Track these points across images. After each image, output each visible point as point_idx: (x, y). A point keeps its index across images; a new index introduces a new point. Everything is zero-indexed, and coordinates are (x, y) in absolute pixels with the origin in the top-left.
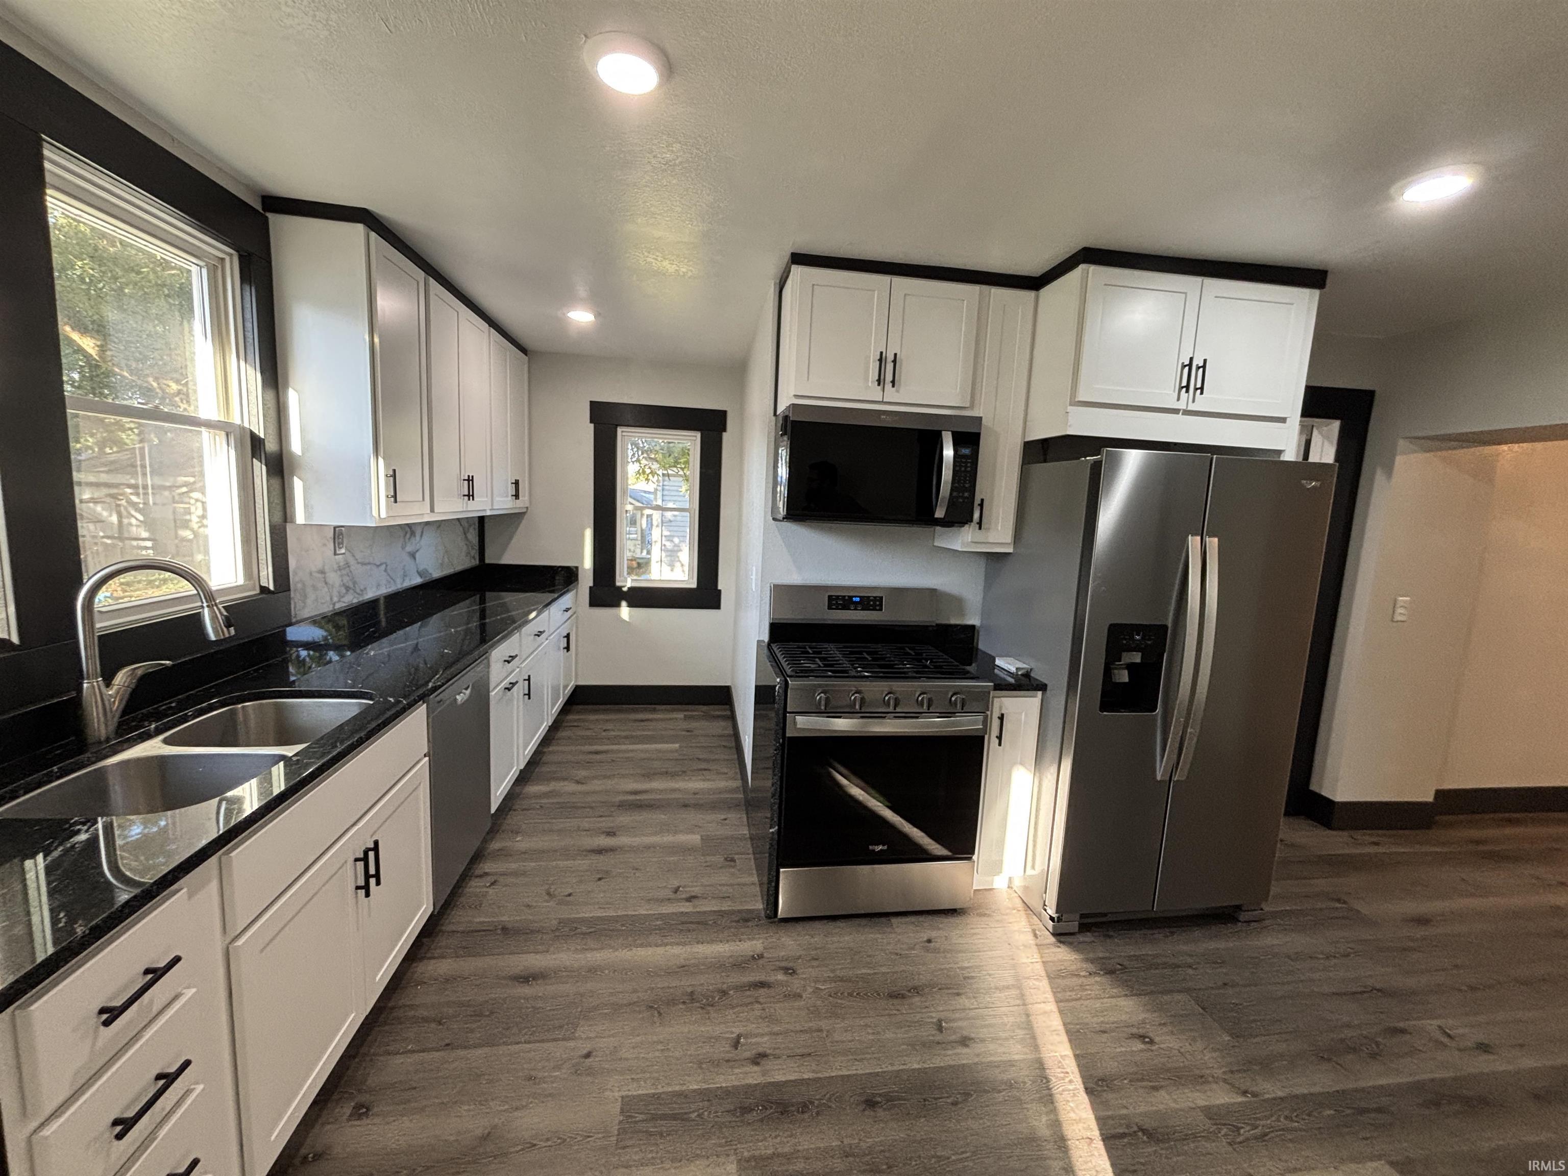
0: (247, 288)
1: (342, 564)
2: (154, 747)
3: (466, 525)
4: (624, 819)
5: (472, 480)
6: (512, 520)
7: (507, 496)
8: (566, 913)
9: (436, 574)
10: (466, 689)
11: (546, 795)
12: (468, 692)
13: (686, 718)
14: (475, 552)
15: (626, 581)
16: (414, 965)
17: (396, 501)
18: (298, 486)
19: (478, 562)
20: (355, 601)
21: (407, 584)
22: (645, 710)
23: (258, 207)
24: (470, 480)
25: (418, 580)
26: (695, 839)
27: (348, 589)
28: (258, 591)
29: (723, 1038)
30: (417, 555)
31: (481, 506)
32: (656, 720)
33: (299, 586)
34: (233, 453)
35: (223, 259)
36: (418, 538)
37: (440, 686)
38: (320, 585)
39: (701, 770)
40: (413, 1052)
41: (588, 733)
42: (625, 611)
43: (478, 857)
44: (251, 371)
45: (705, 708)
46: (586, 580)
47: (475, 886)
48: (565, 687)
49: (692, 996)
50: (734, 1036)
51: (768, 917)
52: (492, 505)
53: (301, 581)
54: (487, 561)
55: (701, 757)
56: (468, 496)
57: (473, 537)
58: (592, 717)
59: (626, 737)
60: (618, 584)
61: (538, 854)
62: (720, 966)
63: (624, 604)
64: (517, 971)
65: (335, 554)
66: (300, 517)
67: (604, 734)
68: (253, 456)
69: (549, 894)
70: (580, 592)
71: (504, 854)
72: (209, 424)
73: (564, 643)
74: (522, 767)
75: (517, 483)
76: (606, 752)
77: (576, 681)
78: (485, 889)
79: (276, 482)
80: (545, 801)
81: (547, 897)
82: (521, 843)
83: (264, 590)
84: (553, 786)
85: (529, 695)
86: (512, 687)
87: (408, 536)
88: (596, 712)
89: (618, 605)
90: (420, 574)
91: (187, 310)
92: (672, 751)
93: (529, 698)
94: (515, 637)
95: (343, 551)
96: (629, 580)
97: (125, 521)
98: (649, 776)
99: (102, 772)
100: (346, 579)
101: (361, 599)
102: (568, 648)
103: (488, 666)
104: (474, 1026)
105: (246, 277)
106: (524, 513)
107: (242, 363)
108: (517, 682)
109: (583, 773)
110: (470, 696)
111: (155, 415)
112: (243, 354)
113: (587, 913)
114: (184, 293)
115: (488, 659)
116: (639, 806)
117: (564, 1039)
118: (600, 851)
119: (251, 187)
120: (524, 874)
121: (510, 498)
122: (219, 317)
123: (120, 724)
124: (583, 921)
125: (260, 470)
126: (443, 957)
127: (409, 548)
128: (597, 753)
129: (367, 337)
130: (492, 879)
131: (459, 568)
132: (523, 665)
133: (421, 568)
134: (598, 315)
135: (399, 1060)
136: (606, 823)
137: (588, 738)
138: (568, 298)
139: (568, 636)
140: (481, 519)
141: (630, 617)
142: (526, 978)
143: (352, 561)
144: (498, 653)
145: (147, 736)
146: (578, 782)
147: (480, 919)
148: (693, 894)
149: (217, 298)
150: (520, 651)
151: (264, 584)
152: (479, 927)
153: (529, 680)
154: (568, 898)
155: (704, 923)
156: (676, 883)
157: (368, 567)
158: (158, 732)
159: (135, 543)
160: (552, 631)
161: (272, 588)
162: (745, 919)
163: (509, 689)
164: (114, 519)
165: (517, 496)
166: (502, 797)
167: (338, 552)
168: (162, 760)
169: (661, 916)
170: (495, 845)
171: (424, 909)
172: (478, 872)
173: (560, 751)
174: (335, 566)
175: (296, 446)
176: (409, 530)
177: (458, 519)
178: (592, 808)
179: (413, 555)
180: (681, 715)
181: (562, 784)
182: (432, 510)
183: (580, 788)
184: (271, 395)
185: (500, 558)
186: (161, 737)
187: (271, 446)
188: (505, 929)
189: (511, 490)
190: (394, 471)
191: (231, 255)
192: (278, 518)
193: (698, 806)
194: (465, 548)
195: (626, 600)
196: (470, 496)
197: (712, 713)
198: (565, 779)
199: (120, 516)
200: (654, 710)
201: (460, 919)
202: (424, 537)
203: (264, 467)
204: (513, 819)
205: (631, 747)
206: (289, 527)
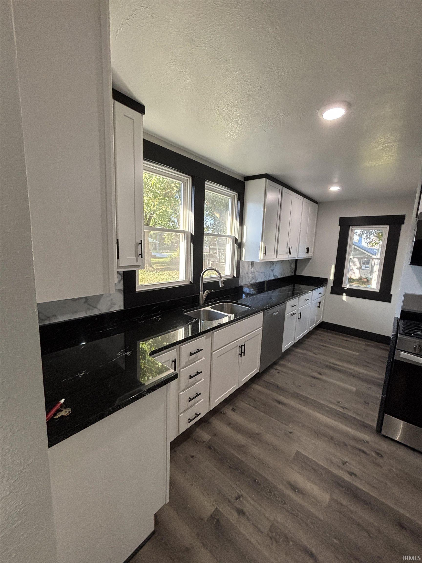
0: (238, 201)
1: (252, 272)
2: (209, 308)
3: (291, 262)
4: (326, 371)
5: (291, 248)
6: (306, 261)
7: (304, 253)
8: (297, 391)
9: (279, 277)
10: (277, 312)
11: (302, 354)
12: (277, 313)
13: (366, 344)
14: (293, 271)
15: (346, 286)
16: (253, 384)
17: (265, 255)
18: (244, 250)
19: (294, 274)
20: (255, 282)
21: (270, 279)
22: (349, 337)
23: (243, 180)
24: (290, 248)
25: (273, 278)
26: (354, 389)
27: (253, 278)
28: (233, 277)
29: (340, 458)
30: (274, 270)
31: (294, 256)
32: (352, 342)
33: (242, 276)
34: (232, 243)
35: (235, 196)
36: (275, 266)
37: (268, 309)
38: (247, 277)
39: (367, 366)
40: (247, 404)
41: (323, 338)
42: (345, 297)
43: (275, 363)
44: (237, 222)
45: (376, 343)
46: (330, 283)
47: (273, 371)
48: (317, 321)
49: (332, 438)
50: (345, 461)
51: (377, 431)
52: (298, 255)
53: (242, 275)
54: (297, 274)
55: (367, 361)
56: (289, 253)
57: (293, 266)
58: (326, 334)
59: (337, 344)
60: (343, 286)
61: (293, 370)
62: (347, 435)
63: (344, 294)
64: (278, 399)
65: (251, 269)
66: (243, 260)
67: (329, 341)
68: (235, 243)
69: (294, 383)
70: (327, 287)
71: (284, 366)
72: (228, 236)
73: (318, 305)
74: (295, 342)
75: (308, 248)
76: (327, 347)
77: (322, 320)
78: (275, 373)
79: (239, 250)
80: (301, 355)
81: (292, 384)
82: (289, 365)
83: (234, 277)
84: (305, 352)
85: (300, 319)
86: (293, 315)
87: (272, 265)
88: (328, 332)
89: (342, 295)
90: (274, 276)
91: (227, 209)
92: (355, 355)
93: (300, 320)
94: (297, 299)
95: (253, 268)
96: (348, 285)
97: (221, 258)
98: (341, 360)
99: (200, 310)
100: (253, 276)
101: (256, 282)
102: (319, 307)
103: (286, 306)
104: (263, 407)
105: (238, 199)
106: (310, 259)
107: (236, 220)
108: (295, 314)
109: (317, 351)
110: (278, 313)
111: (218, 235)
112: (236, 218)
113: (304, 394)
114: (227, 205)
115: (286, 304)
116: (333, 369)
117: (285, 424)
118: (314, 378)
119: (241, 175)
120: (288, 374)
121: (305, 254)
122: (232, 211)
123: (204, 302)
124: (302, 395)
125: (236, 246)
126: (260, 385)
127: (272, 268)
128: (324, 346)
129: (263, 209)
130: (278, 371)
131: (287, 275)
132: (299, 309)
133: (275, 275)
134: (342, 186)
135: (243, 404)
136: (320, 370)
137: (322, 340)
138: (331, 183)
139: (320, 303)
140: (297, 260)
141: (347, 299)
142: (279, 402)
143: (255, 271)
144: (289, 303)
145: (208, 306)
146: (314, 354)
147: (272, 381)
148: (345, 407)
149: (233, 206)
150: (298, 304)
151: (234, 275)
152: (272, 383)
153: (300, 314)
154: (299, 387)
155: (346, 418)
156: (339, 400)
157: (259, 273)
158: (210, 305)
159: (222, 263)
160: (313, 299)
161: (235, 276)
162: (365, 426)
163: (292, 315)
164: (219, 257)
165: (307, 253)
166: (286, 349)
167: (252, 268)
168: (209, 311)
169: (331, 408)
170: (282, 362)
171: (256, 370)
172: (275, 368)
173: (310, 341)
174: (251, 272)
175: (244, 241)
176: (272, 263)
177: (288, 260)
178: (316, 363)
179: (273, 271)
180: (364, 343)
181: (308, 352)
182: (277, 257)
183: (314, 355)
184: (241, 228)
185: (301, 273)
186: (210, 306)
187: (239, 241)
188: (278, 386)
189: (306, 251)
190: (266, 246)
191: (236, 194)
192: (239, 259)
193: (359, 378)
194: (290, 270)
195: (346, 293)
196: (290, 253)
197: (381, 347)
198: (310, 351)
199: (220, 257)
200: (353, 338)
201: (266, 378)
202: (277, 265)
203: (237, 246)
204: (289, 357)
205: (337, 348)
206: (241, 261)
